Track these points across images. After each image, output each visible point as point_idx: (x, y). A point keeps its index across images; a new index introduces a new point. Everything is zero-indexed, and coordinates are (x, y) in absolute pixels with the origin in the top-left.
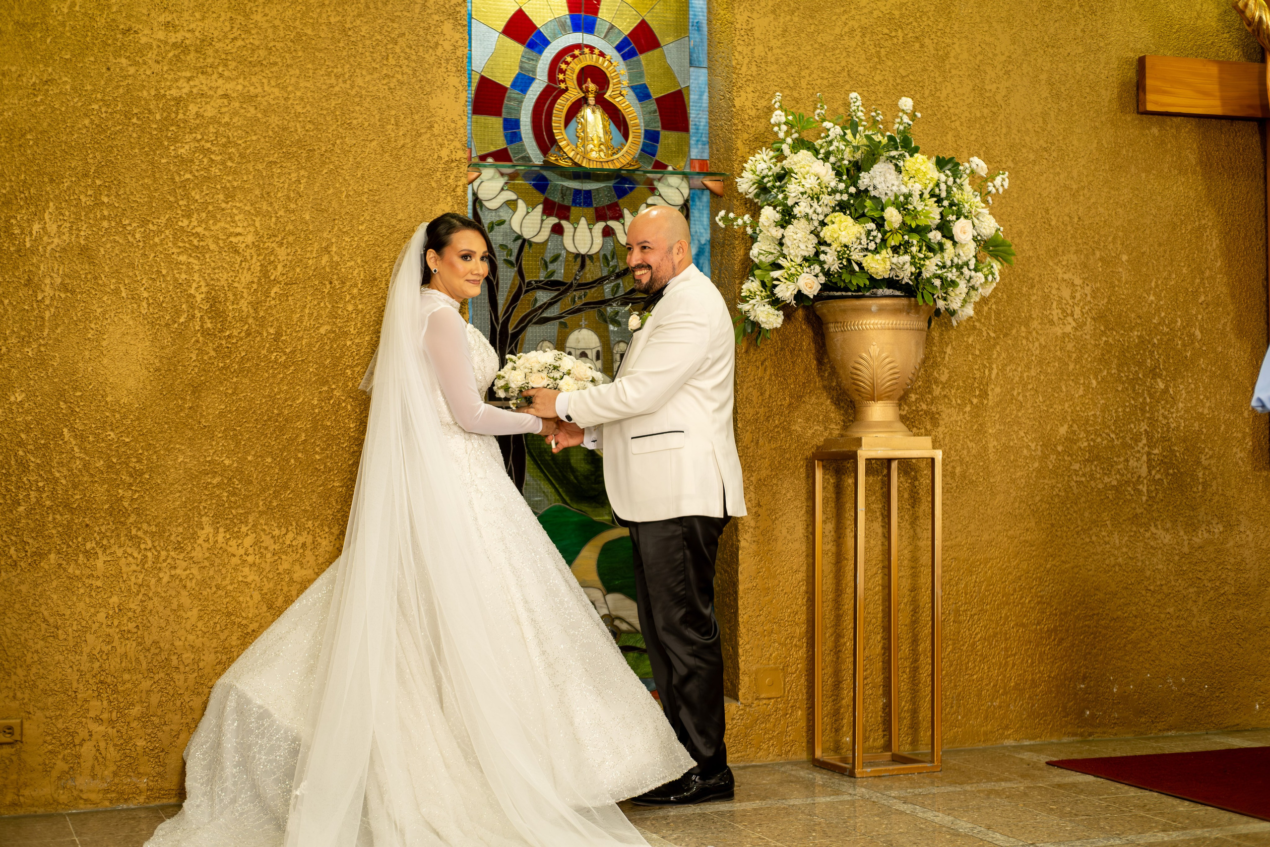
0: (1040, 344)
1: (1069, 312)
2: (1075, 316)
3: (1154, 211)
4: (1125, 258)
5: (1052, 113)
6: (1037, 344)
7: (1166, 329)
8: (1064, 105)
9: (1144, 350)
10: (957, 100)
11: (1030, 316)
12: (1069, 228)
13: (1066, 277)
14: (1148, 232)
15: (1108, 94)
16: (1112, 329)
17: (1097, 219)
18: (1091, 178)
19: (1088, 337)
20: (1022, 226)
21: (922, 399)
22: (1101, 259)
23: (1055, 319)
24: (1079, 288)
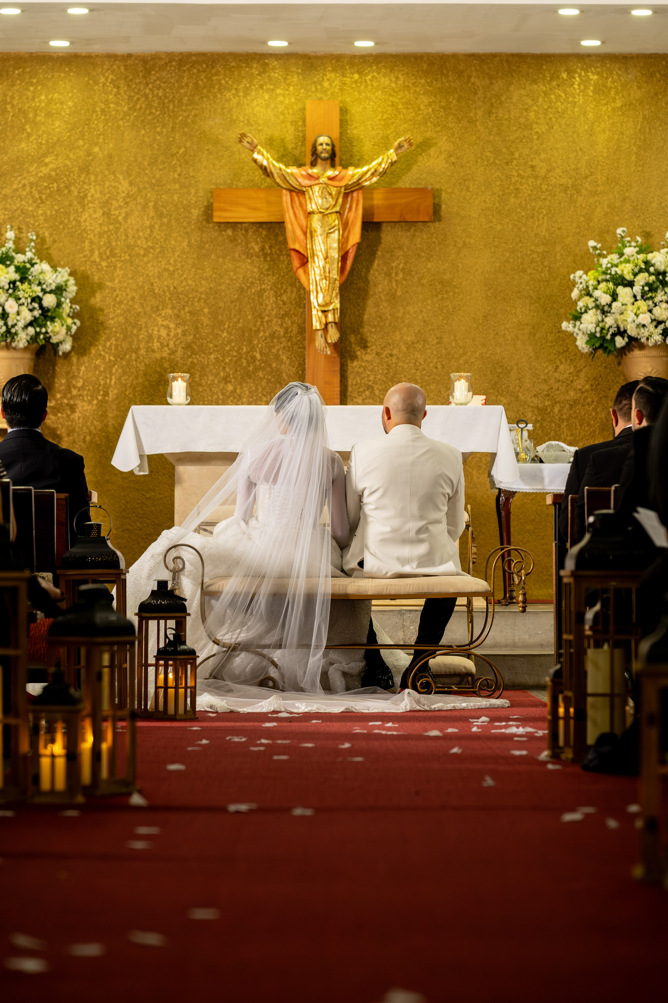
0: (145, 364)
1: (165, 344)
2: (170, 347)
3: (227, 282)
4: (206, 310)
5: (157, 226)
6: (143, 364)
7: (235, 354)
8: (165, 220)
9: (219, 367)
10: (91, 221)
11: (139, 347)
12: (167, 294)
13: (164, 323)
14: (223, 294)
15: (196, 213)
16: (197, 354)
17: (187, 288)
18: (183, 263)
19: (179, 359)
20: (134, 294)
21: (64, 396)
22: (190, 312)
23: (156, 348)
24: (173, 330)
